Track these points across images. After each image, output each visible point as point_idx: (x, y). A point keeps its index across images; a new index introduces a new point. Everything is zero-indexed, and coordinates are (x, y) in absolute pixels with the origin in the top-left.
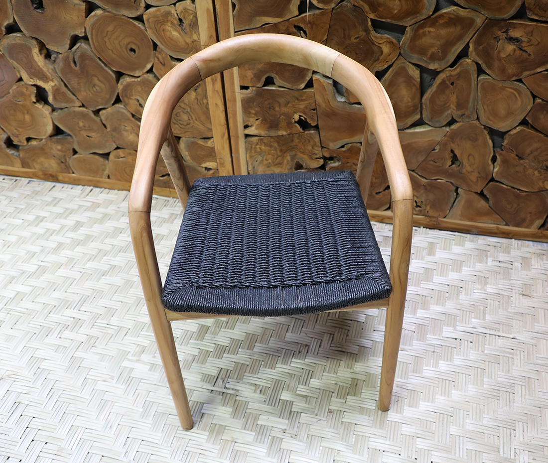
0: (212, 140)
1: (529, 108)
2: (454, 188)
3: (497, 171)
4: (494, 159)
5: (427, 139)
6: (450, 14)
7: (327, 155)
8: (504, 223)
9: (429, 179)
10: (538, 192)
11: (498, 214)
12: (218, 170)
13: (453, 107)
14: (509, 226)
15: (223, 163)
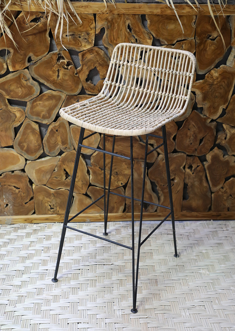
1: (99, 140)
3: (92, 179)
4: (88, 172)
5: (50, 165)
6: (48, 94)
8: (103, 212)
9: (55, 189)
10: (116, 188)
13: (60, 143)
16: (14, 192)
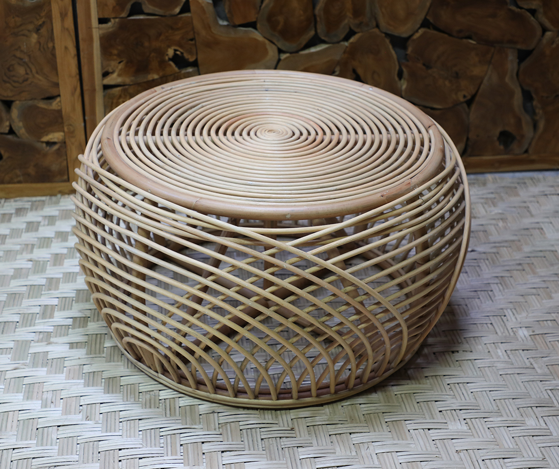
0: (58, 99)
1: (428, 4)
4: (400, 75)
5: (325, 60)
12: (65, 143)
13: (349, 14)
15: (73, 132)
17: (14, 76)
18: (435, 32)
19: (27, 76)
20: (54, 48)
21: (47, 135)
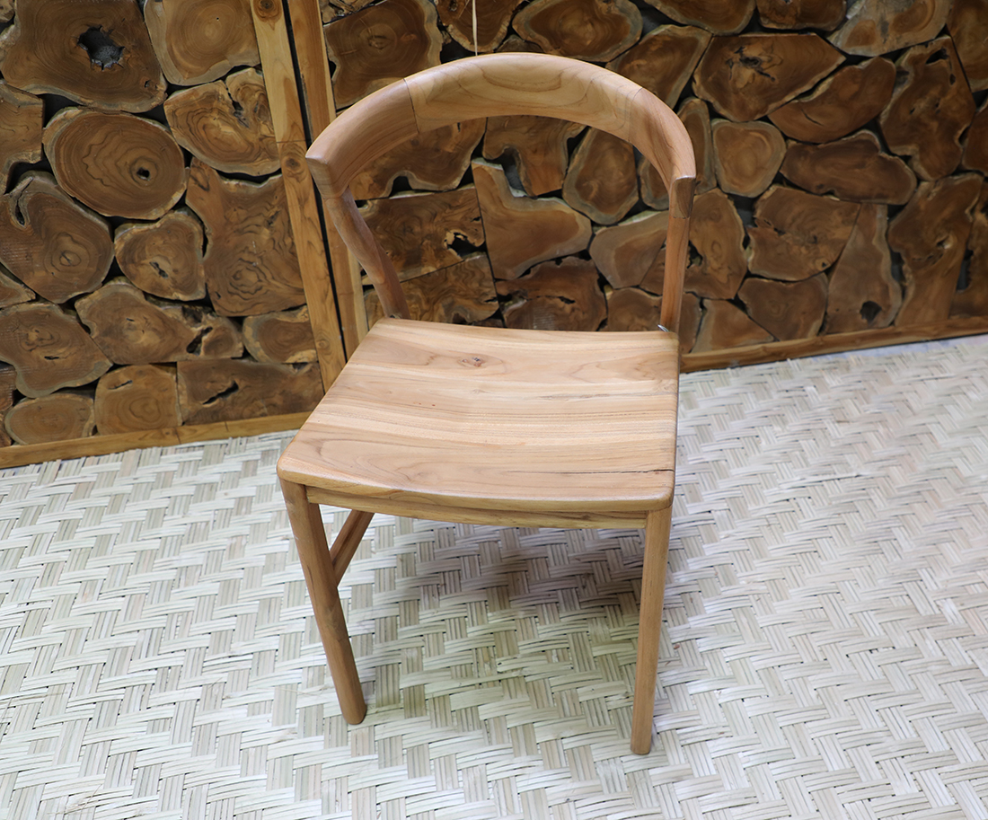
0: (304, 309)
1: (782, 156)
2: (697, 301)
3: (753, 260)
4: (746, 242)
5: (652, 232)
6: (664, 35)
7: (503, 291)
8: (772, 338)
10: (809, 278)
11: (761, 326)
12: (318, 362)
14: (778, 341)
15: (328, 347)
16: (559, 312)
17: (242, 285)
18: (791, 189)
19: (259, 284)
20: (293, 244)
21: (293, 355)
